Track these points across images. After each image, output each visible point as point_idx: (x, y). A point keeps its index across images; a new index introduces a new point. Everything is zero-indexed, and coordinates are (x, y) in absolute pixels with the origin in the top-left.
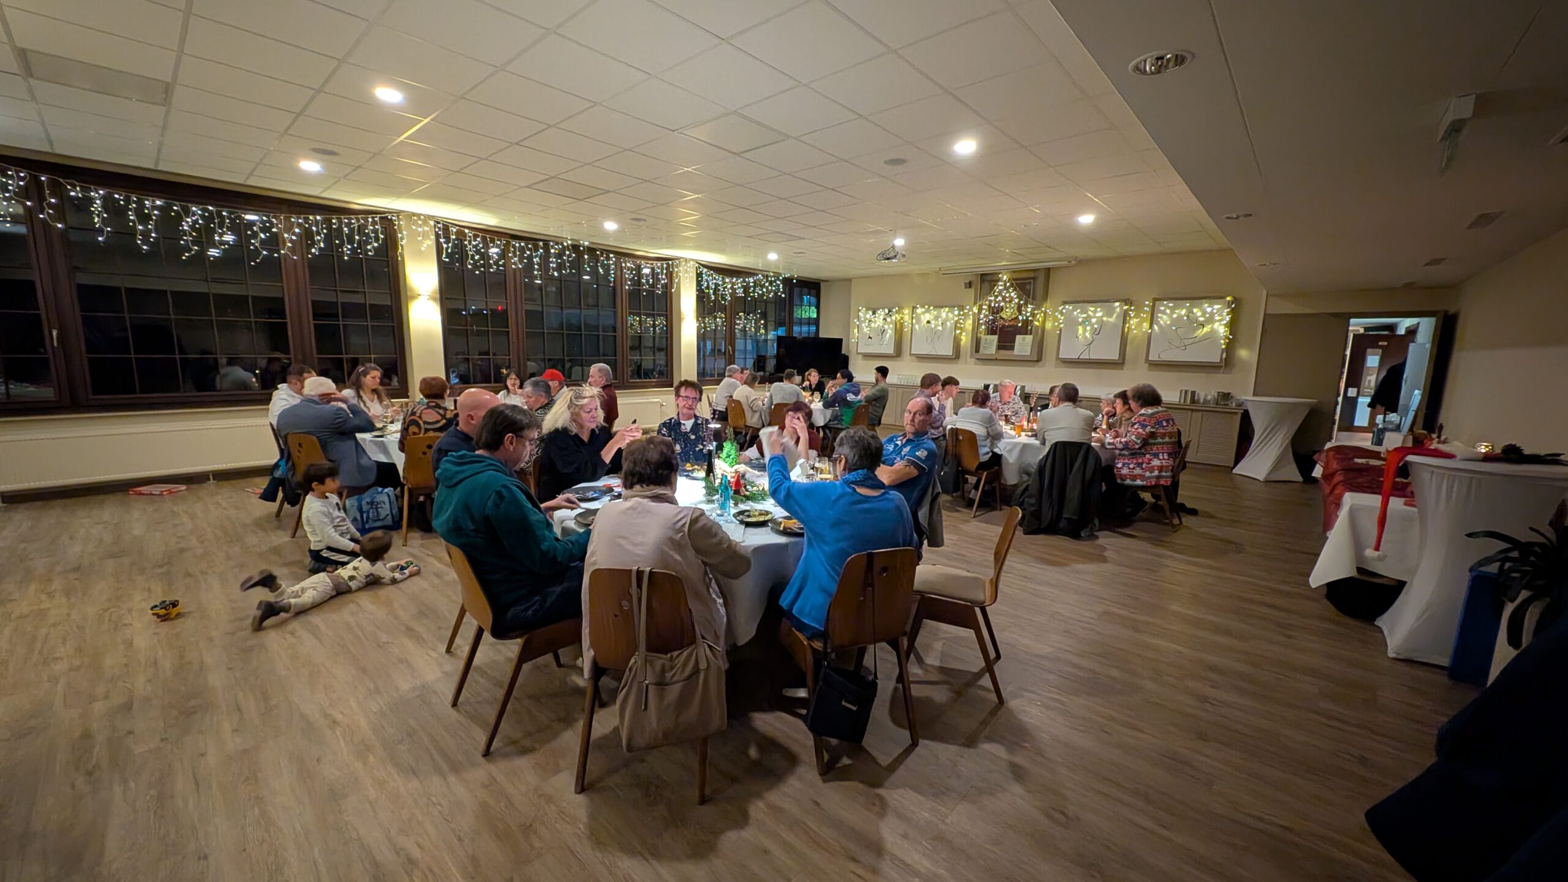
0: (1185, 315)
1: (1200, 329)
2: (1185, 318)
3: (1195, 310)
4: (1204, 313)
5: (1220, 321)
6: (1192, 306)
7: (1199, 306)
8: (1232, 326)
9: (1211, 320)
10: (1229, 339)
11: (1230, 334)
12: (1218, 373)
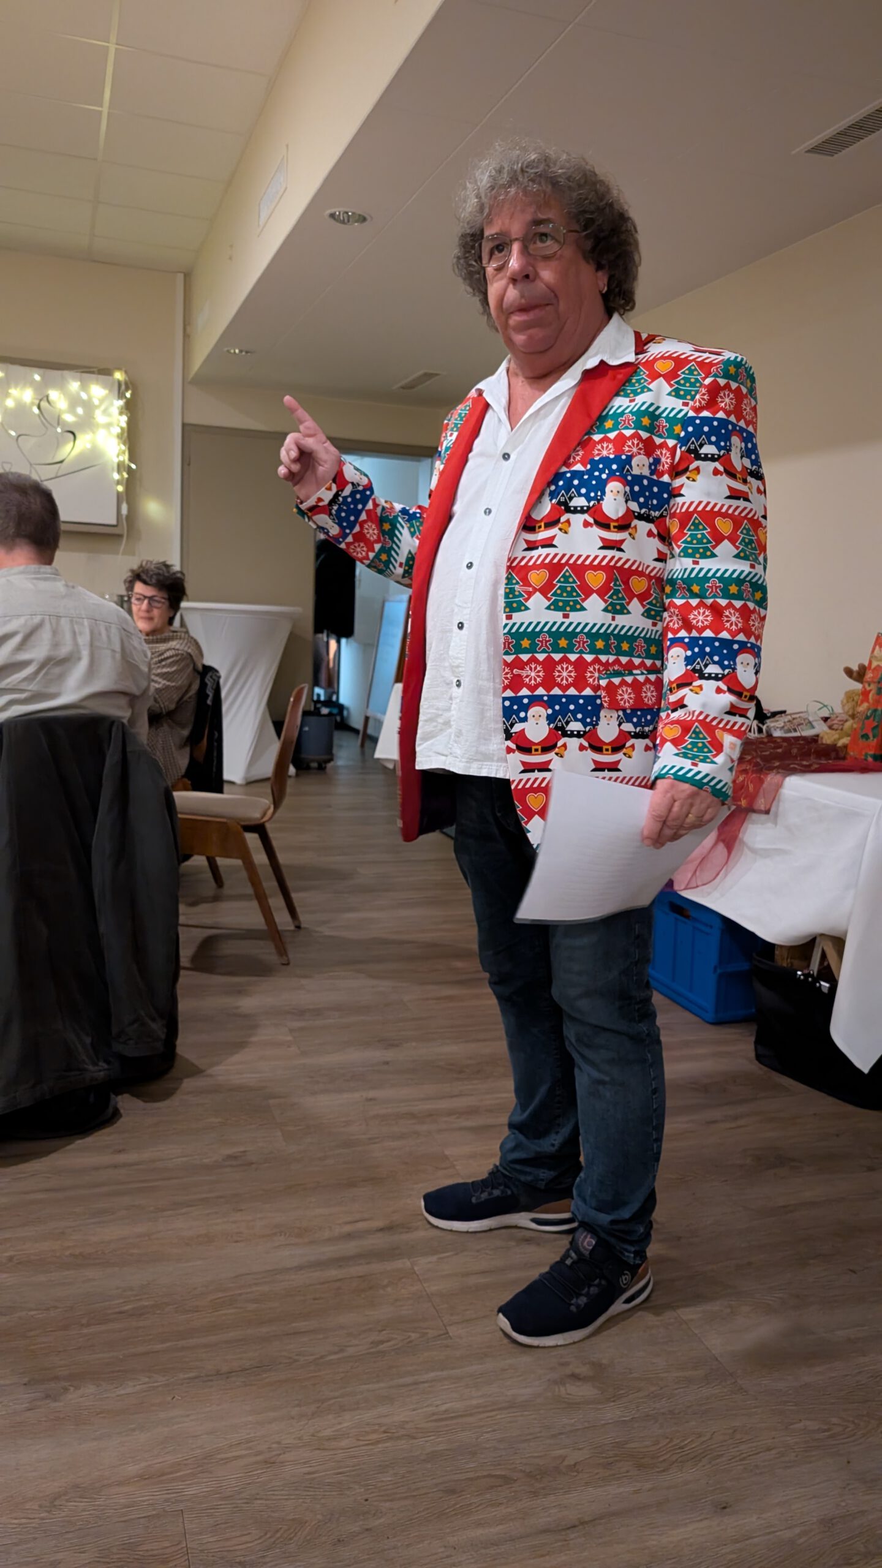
0: (33, 404)
1: (65, 442)
2: (36, 410)
3: (54, 395)
4: (74, 402)
5: (108, 426)
6: (46, 384)
7: (61, 386)
8: (131, 437)
9: (87, 422)
10: (129, 471)
11: (131, 459)
12: (117, 553)
